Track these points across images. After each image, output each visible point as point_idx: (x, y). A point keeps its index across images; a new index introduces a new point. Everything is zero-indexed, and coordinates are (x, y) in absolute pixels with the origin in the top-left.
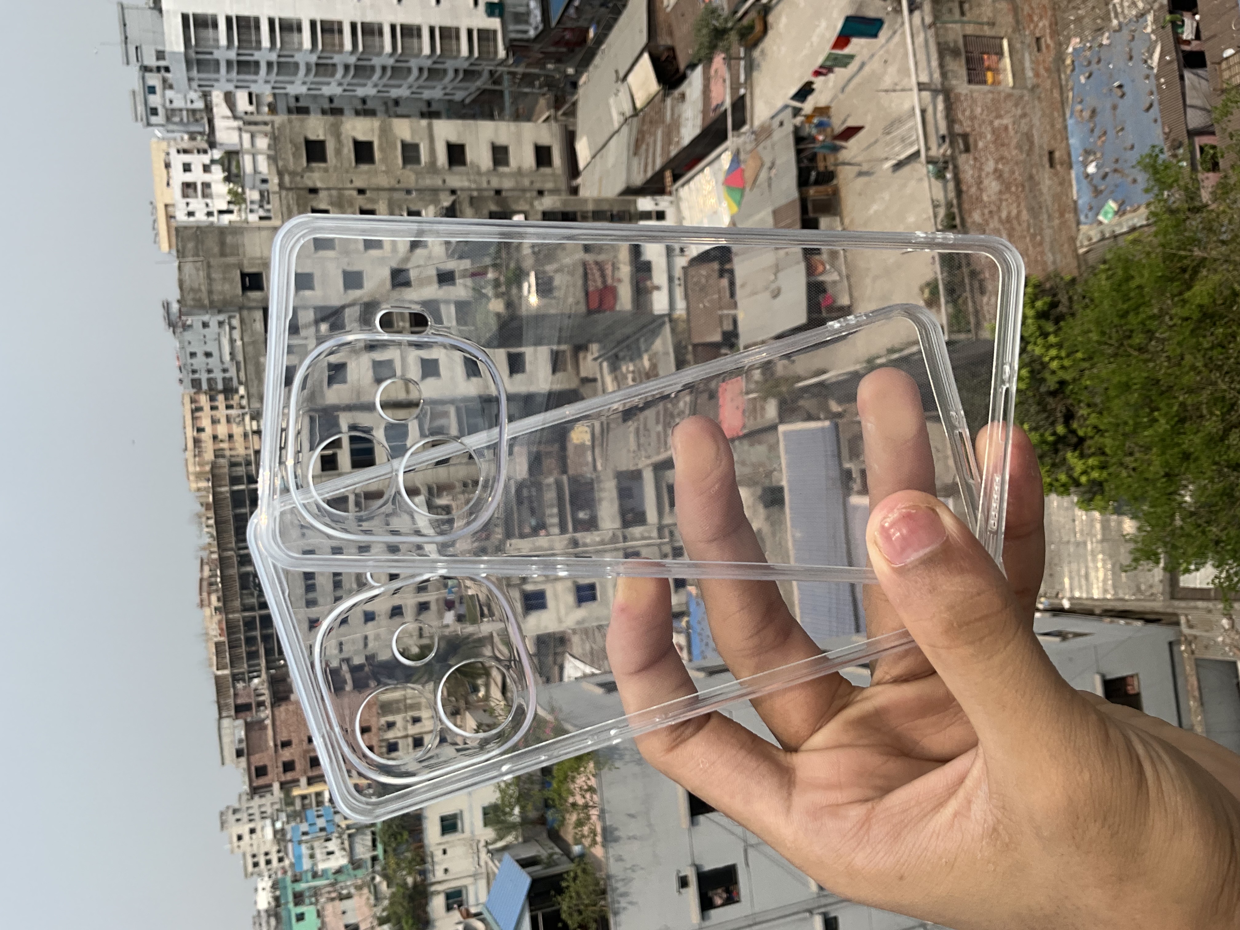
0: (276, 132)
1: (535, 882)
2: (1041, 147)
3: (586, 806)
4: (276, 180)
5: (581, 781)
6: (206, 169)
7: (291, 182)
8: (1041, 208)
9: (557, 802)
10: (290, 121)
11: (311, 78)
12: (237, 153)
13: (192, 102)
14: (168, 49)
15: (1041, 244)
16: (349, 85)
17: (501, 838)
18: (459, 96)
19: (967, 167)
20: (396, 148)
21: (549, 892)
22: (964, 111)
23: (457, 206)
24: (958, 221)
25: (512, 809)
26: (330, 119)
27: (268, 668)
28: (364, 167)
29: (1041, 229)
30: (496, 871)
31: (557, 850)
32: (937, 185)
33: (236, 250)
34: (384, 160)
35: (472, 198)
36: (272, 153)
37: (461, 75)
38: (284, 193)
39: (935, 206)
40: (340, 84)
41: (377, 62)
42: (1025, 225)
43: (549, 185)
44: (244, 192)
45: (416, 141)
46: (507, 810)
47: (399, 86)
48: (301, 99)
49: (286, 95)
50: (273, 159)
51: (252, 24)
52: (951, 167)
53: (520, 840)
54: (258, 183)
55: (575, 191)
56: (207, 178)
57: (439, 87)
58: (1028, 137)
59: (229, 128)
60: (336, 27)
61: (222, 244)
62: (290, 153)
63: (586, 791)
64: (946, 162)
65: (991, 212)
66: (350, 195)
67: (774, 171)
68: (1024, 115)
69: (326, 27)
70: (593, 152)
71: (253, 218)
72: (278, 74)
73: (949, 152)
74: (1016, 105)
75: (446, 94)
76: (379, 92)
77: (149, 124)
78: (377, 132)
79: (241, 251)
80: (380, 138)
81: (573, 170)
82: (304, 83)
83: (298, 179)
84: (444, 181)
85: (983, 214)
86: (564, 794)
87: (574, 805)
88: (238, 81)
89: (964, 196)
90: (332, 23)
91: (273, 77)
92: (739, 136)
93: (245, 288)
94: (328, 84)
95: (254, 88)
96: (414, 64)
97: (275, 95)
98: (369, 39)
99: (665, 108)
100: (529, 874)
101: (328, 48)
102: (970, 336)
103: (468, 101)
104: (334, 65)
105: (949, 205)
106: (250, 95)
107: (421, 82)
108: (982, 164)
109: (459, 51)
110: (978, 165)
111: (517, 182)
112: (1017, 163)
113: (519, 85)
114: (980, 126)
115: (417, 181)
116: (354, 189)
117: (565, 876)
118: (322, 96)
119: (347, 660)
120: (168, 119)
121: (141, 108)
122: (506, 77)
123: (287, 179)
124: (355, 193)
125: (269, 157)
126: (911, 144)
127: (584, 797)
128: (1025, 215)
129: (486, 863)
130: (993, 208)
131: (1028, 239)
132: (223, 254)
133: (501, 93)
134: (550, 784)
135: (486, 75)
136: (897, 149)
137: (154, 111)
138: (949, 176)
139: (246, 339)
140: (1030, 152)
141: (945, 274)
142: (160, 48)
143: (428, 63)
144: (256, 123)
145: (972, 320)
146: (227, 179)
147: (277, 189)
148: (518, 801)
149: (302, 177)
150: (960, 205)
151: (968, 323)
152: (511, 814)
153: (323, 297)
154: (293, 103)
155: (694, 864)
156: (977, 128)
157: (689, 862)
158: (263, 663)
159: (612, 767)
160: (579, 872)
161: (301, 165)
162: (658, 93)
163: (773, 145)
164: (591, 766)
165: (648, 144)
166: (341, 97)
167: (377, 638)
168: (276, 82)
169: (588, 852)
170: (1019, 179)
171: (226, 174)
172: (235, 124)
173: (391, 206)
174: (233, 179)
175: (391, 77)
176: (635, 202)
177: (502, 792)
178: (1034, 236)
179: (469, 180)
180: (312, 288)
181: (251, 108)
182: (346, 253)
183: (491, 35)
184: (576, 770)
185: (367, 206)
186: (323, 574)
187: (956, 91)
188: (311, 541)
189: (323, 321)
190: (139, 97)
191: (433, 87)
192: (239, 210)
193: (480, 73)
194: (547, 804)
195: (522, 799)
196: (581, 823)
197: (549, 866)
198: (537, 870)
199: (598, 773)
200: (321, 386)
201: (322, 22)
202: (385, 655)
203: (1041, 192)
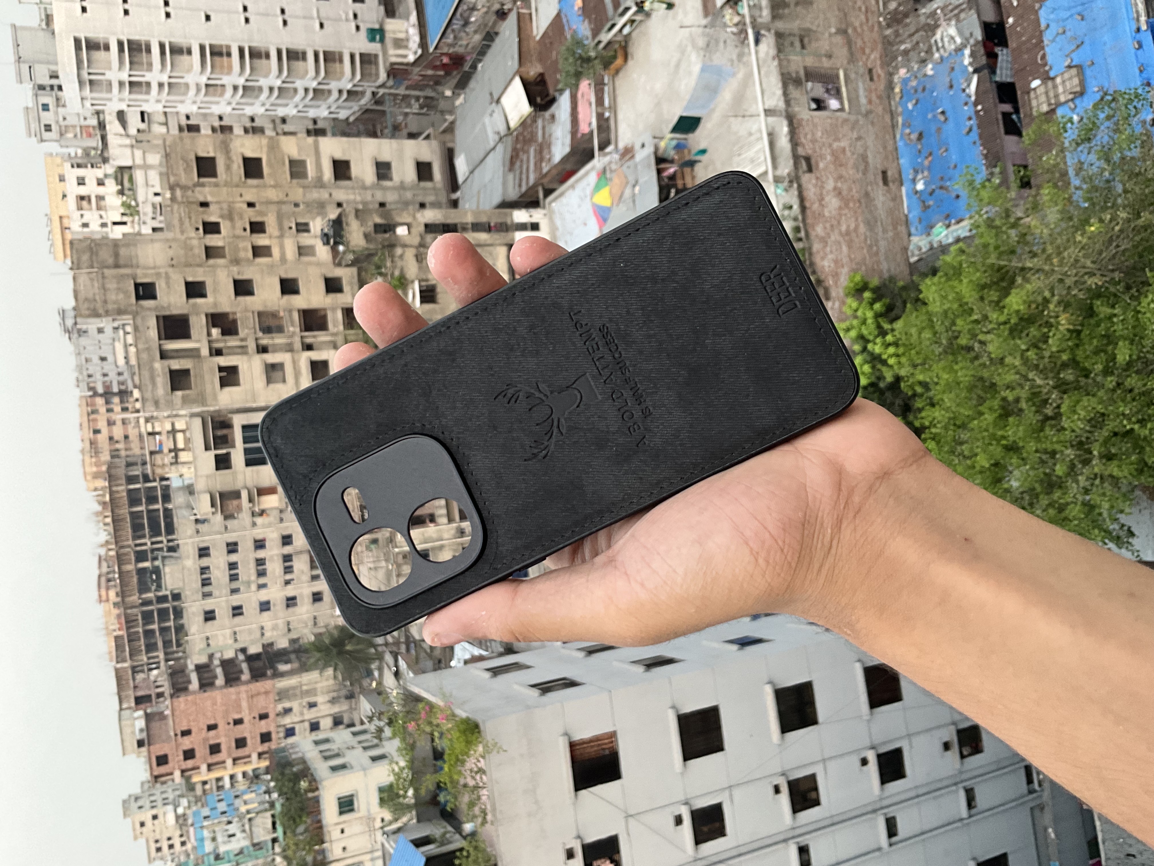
0: (168, 149)
1: (430, 860)
2: (876, 168)
3: (476, 787)
4: (168, 195)
5: (470, 764)
6: (100, 183)
7: (182, 197)
8: (876, 222)
9: (449, 785)
10: (181, 139)
11: (200, 97)
12: (130, 168)
13: (85, 119)
14: (60, 69)
15: (877, 254)
16: (238, 104)
17: (396, 820)
18: (343, 115)
19: (810, 186)
20: (284, 164)
22: (806, 135)
23: (344, 219)
24: (802, 234)
25: (406, 792)
26: (220, 136)
27: (167, 660)
28: (253, 182)
29: (877, 241)
30: (392, 851)
31: (450, 828)
33: (130, 262)
34: (273, 174)
35: (357, 211)
36: (164, 169)
37: (345, 95)
38: (176, 207)
40: (229, 103)
41: (264, 82)
42: (863, 237)
43: (429, 199)
44: (137, 205)
45: (303, 157)
46: (401, 792)
47: (286, 105)
48: (192, 117)
49: (177, 113)
50: (164, 174)
51: (144, 48)
52: (796, 185)
53: (415, 821)
54: (150, 196)
55: (455, 204)
56: (101, 190)
57: (324, 106)
58: (864, 158)
59: (121, 146)
61: (116, 255)
62: (181, 168)
63: (477, 773)
64: (791, 181)
65: (832, 226)
66: (241, 208)
67: (637, 189)
68: (859, 138)
69: (216, 50)
70: (471, 168)
71: (146, 229)
72: (169, 94)
73: (793, 171)
74: (852, 129)
75: (330, 113)
76: (267, 110)
77: (42, 141)
78: (265, 149)
79: (134, 262)
80: (268, 154)
81: (453, 184)
82: (194, 102)
83: (190, 193)
84: (331, 195)
85: (825, 228)
86: (455, 777)
87: (465, 786)
88: (130, 100)
89: (808, 212)
90: (221, 46)
91: (164, 95)
92: (605, 155)
93: (138, 297)
94: (217, 103)
95: (146, 108)
96: (299, 85)
97: (165, 113)
98: (256, 61)
99: (537, 127)
100: (423, 853)
101: (217, 70)
103: (351, 119)
104: (223, 86)
105: (795, 219)
106: (142, 113)
107: (307, 101)
108: (823, 182)
109: (342, 72)
110: (819, 183)
111: (400, 196)
112: (854, 182)
113: (400, 107)
114: (821, 149)
115: (304, 195)
116: (243, 202)
117: (458, 854)
118: (212, 114)
119: (243, 650)
120: (61, 135)
121: (34, 126)
122: (387, 97)
123: (178, 193)
124: (245, 206)
125: (161, 174)
126: (759, 164)
127: (473, 778)
128: (862, 229)
129: (383, 845)
130: (835, 223)
131: (865, 251)
132: (117, 266)
133: (383, 112)
134: (442, 768)
135: (368, 95)
137: (48, 128)
138: (794, 192)
139: (141, 346)
140: (865, 172)
142: (53, 68)
143: (313, 84)
144: (147, 140)
146: (121, 192)
147: (169, 202)
148: (412, 783)
149: (194, 191)
150: (804, 220)
152: (405, 796)
153: (215, 304)
154: (184, 122)
155: (579, 837)
156: (818, 150)
157: (574, 834)
158: (162, 655)
159: (501, 750)
160: (471, 850)
161: (192, 179)
162: (530, 115)
163: (636, 166)
164: (480, 748)
165: (522, 161)
166: (230, 115)
167: (275, 628)
168: (167, 101)
169: (479, 830)
170: (857, 196)
171: (120, 187)
172: (128, 141)
173: (280, 218)
174: (126, 192)
175: (278, 97)
176: (511, 215)
177: (398, 776)
178: (870, 247)
179: (354, 194)
180: (204, 296)
181: (143, 126)
182: (236, 261)
183: (373, 59)
184: (467, 754)
185: (258, 219)
186: (218, 568)
187: (799, 117)
188: (206, 538)
189: (214, 326)
190: (33, 115)
191: (318, 107)
192: (133, 222)
193: (363, 93)
194: (439, 787)
195: (415, 782)
196: (472, 804)
197: (442, 844)
198: (431, 849)
199: (487, 756)
200: (214, 388)
201: (211, 46)
202: (283, 643)
203: (875, 206)
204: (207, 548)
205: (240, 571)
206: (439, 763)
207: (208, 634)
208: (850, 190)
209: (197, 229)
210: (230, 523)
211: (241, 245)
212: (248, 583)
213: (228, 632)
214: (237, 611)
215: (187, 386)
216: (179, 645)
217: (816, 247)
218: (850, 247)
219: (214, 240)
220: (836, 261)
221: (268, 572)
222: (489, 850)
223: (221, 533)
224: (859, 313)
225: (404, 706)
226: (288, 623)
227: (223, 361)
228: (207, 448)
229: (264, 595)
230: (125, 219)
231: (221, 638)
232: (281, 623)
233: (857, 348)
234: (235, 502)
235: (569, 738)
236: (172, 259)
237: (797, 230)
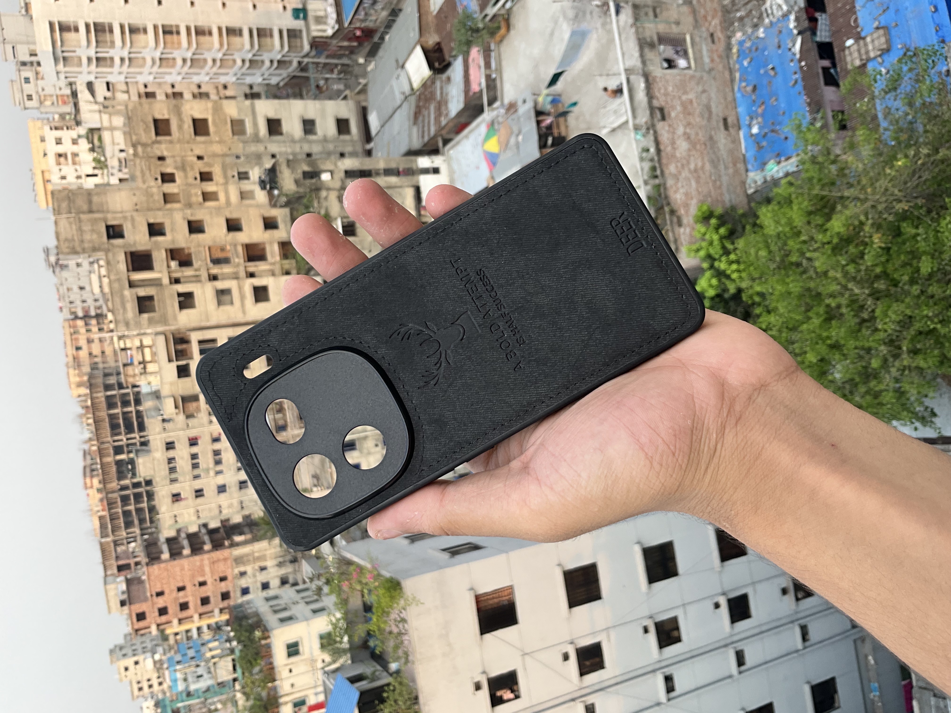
0: (130, 113)
1: (363, 694)
2: (718, 116)
3: (400, 634)
4: (131, 151)
5: (394, 614)
6: (75, 142)
7: (143, 152)
8: (719, 160)
9: (377, 632)
10: (141, 104)
11: (155, 69)
12: (99, 129)
13: (60, 89)
14: (38, 48)
15: (720, 187)
16: (187, 74)
17: (334, 662)
18: (274, 81)
19: (663, 132)
20: (226, 123)
21: (373, 701)
22: (659, 89)
23: (278, 168)
24: (658, 172)
25: (342, 638)
26: (173, 102)
27: (142, 535)
28: (201, 139)
29: (720, 176)
30: (332, 687)
31: (379, 668)
33: (101, 208)
34: (217, 132)
35: (288, 161)
36: (127, 129)
37: (275, 64)
38: (138, 161)
39: (642, 160)
40: (179, 74)
41: (208, 55)
42: (707, 174)
43: (348, 149)
44: (106, 160)
45: (242, 117)
46: (338, 639)
47: (227, 74)
48: (149, 86)
49: (137, 83)
50: (127, 134)
51: (107, 29)
52: (651, 129)
53: (349, 662)
54: (117, 152)
55: (369, 153)
56: (75, 149)
57: (259, 74)
58: (708, 108)
59: (91, 111)
61: (90, 202)
62: (141, 129)
63: (399, 622)
64: (648, 128)
65: (683, 165)
66: (192, 161)
67: (520, 138)
68: (704, 91)
69: (167, 29)
70: (382, 123)
71: (114, 180)
72: (129, 66)
73: (650, 120)
74: (698, 84)
75: (264, 79)
76: (211, 79)
77: (25, 108)
78: (210, 111)
79: (105, 208)
80: (214, 115)
81: (367, 137)
82: (150, 73)
83: (149, 149)
84: (266, 148)
85: (677, 167)
86: (382, 626)
87: (391, 633)
88: (97, 73)
89: (663, 154)
90: (171, 26)
91: (125, 68)
92: (493, 110)
93: (109, 237)
94: (170, 73)
95: (111, 79)
96: (237, 56)
97: (127, 83)
98: (201, 38)
99: (436, 88)
100: (357, 688)
101: (169, 45)
103: (282, 84)
104: (174, 59)
105: (652, 160)
106: (108, 84)
107: (244, 70)
108: (674, 129)
109: (272, 45)
110: (671, 129)
111: (323, 147)
112: (700, 128)
113: (321, 73)
114: (672, 101)
115: (244, 148)
116: (193, 156)
117: (386, 688)
118: (165, 83)
119: (205, 525)
120: (41, 103)
121: (18, 96)
122: (311, 66)
123: (140, 149)
124: (195, 159)
125: (125, 133)
126: (621, 115)
127: (397, 626)
128: (708, 166)
129: (324, 682)
130: (685, 162)
131: (711, 184)
132: (91, 211)
133: (308, 78)
134: (371, 619)
135: (295, 64)
136: (612, 118)
137: (30, 97)
138: (650, 135)
139: (113, 277)
140: (709, 119)
142: (32, 47)
143: (248, 56)
144: (112, 107)
146: (92, 150)
147: (132, 157)
148: (346, 631)
149: (152, 148)
150: (659, 160)
152: (341, 642)
153: (173, 241)
154: (142, 90)
155: (484, 672)
156: (670, 102)
157: (481, 670)
158: (138, 531)
159: (418, 602)
160: (396, 685)
161: (151, 138)
162: (430, 77)
163: (519, 119)
164: (402, 602)
165: (424, 116)
166: (180, 83)
167: (230, 506)
168: (128, 73)
169: (403, 668)
170: (703, 139)
171: (91, 146)
172: (96, 107)
173: (225, 168)
174: (96, 149)
175: (220, 67)
176: (416, 161)
177: (335, 626)
178: (715, 182)
179: (286, 147)
180: (163, 234)
181: (108, 94)
182: (189, 205)
183: (298, 33)
184: (391, 607)
185: (206, 169)
186: (182, 458)
187: (654, 74)
188: (172, 434)
189: (173, 259)
190: (17, 86)
191: (254, 74)
192: (103, 174)
193: (290, 62)
194: (369, 634)
195: (349, 630)
196: (397, 647)
197: (373, 680)
198: (364, 685)
199: (408, 608)
200: (174, 311)
201: (163, 26)
202: (237, 519)
203: (718, 148)
204: (173, 443)
205: (201, 460)
206: (369, 615)
207: (175, 513)
208: (697, 134)
209: (156, 179)
210: (191, 422)
211: (193, 191)
212: (207, 470)
213: (192, 511)
214: (199, 493)
215: (152, 310)
216: (152, 521)
217: (670, 182)
218: (698, 182)
219: (170, 188)
220: (686, 194)
221: (224, 461)
222: (411, 684)
223: (183, 430)
224: (707, 237)
225: (338, 568)
226: (241, 502)
227: (182, 288)
228: (170, 360)
229: (220, 480)
230: (96, 172)
231: (186, 516)
232: (235, 502)
233: (705, 265)
234: (194, 404)
235: (475, 592)
236: (136, 205)
237: (654, 169)
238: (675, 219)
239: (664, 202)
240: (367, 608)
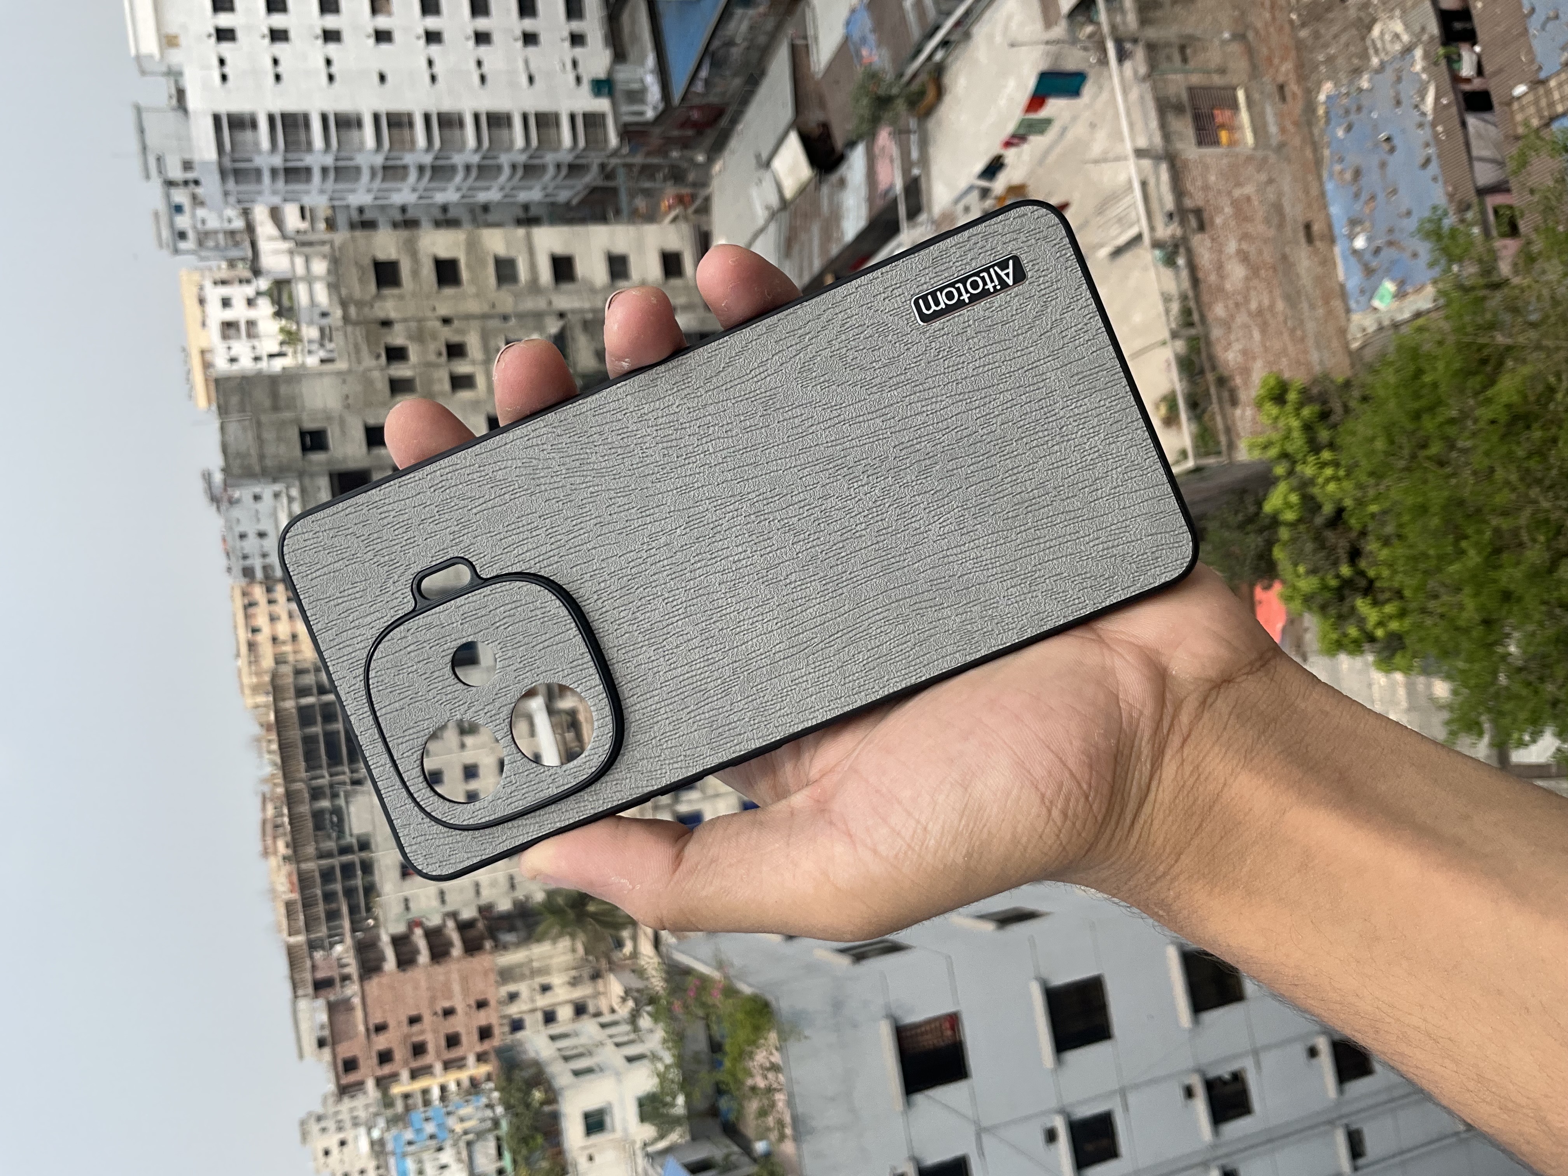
0: (337, 254)
2: (1295, 221)
3: (770, 1090)
4: (338, 313)
5: (761, 1057)
6: (250, 302)
7: (358, 314)
8: (1299, 294)
9: (732, 1086)
10: (353, 239)
11: (377, 184)
12: (288, 281)
13: (230, 221)
14: (196, 157)
15: (1303, 339)
16: (425, 190)
17: (662, 1137)
18: (563, 196)
19: (1203, 250)
20: (488, 264)
22: (1194, 180)
23: (568, 333)
24: (1196, 317)
25: (674, 1098)
26: (404, 234)
27: (354, 930)
28: (449, 291)
29: (1302, 322)
31: (735, 1149)
32: (1167, 274)
33: (292, 403)
34: (474, 281)
35: (585, 322)
36: (332, 279)
37: (564, 172)
38: (349, 329)
39: (1167, 299)
40: (414, 190)
41: (458, 159)
42: (1281, 318)
43: (681, 301)
44: (299, 329)
45: (512, 254)
46: (668, 1099)
47: (488, 189)
48: (367, 211)
49: (347, 206)
50: (333, 287)
51: (301, 122)
52: (1182, 250)
53: (687, 1138)
54: (316, 317)
56: (252, 314)
57: (538, 187)
58: (1278, 208)
59: (276, 252)
60: (406, 120)
61: (274, 395)
62: (355, 278)
63: (768, 1069)
64: (1176, 246)
65: (1237, 305)
66: (434, 326)
68: (1271, 181)
69: (393, 120)
71: (312, 361)
72: (336, 180)
73: (1179, 232)
74: (1259, 170)
75: (547, 196)
76: (463, 197)
77: (176, 251)
78: (463, 247)
79: (298, 402)
80: (467, 253)
82: (369, 191)
83: (366, 310)
84: (550, 303)
85: (1226, 307)
86: (740, 1075)
87: (754, 1089)
88: (286, 192)
89: (1203, 286)
90: (400, 115)
91: (329, 185)
92: (914, 227)
93: (305, 449)
94: (399, 190)
95: (307, 201)
96: (504, 159)
97: (333, 208)
98: (447, 132)
99: (820, 197)
101: (397, 146)
102: (1220, 459)
103: (575, 202)
104: (405, 167)
105: (1184, 298)
106: (302, 209)
107: (515, 182)
108: (1221, 245)
109: (559, 141)
110: (1216, 246)
112: (1266, 241)
113: (638, 180)
114: (1216, 198)
115: (516, 305)
116: (437, 318)
118: (391, 206)
119: (454, 915)
120: (201, 243)
121: (166, 233)
122: (620, 170)
123: (353, 311)
124: (438, 324)
125: (329, 285)
126: (1131, 225)
127: (765, 1077)
128: (1280, 305)
130: (1240, 298)
131: (1286, 335)
132: (276, 408)
133: (614, 191)
134: (720, 1063)
135: (595, 169)
136: (1114, 231)
137: (182, 235)
138: (1181, 261)
140: (1281, 226)
141: (1185, 383)
142: (187, 157)
143: (522, 158)
144: (310, 244)
145: (1223, 439)
146: (278, 314)
147: (340, 323)
148: (682, 1087)
149: (372, 307)
150: (1197, 298)
151: (1218, 443)
152: (673, 1105)
154: (356, 216)
155: (913, 1158)
156: (1212, 200)
157: (906, 1154)
158: (346, 924)
159: (800, 1035)
161: (370, 292)
162: (811, 180)
164: (773, 1036)
165: (802, 243)
166: (416, 205)
167: (493, 884)
168: (334, 191)
169: (776, 1150)
170: (1270, 260)
171: (276, 308)
172: (285, 246)
173: (485, 338)
174: (284, 313)
175: (477, 178)
177: (662, 1077)
178: (1293, 331)
179: (581, 299)
181: (304, 226)
183: (600, 119)
184: (754, 1043)
185: (455, 339)
187: (1183, 156)
190: (164, 219)
191: (530, 188)
192: (295, 352)
193: (588, 166)
194: (720, 1090)
195: (687, 1084)
196: (763, 1113)
197: (726, 1169)
199: (783, 1047)
201: (388, 115)
202: (504, 905)
203: (1298, 275)
206: (718, 1056)
207: (407, 893)
208: (1260, 252)
209: (378, 356)
211: (436, 374)
213: (432, 892)
216: (369, 909)
217: (1216, 333)
218: (1264, 331)
219: (401, 371)
220: (1245, 352)
224: (1281, 423)
225: (666, 981)
226: (512, 878)
231: (423, 900)
232: (503, 880)
233: (1280, 470)
235: (895, 1021)
236: (347, 397)
237: (1186, 312)
238: (1226, 395)
239: (1207, 366)
240: (716, 1047)
